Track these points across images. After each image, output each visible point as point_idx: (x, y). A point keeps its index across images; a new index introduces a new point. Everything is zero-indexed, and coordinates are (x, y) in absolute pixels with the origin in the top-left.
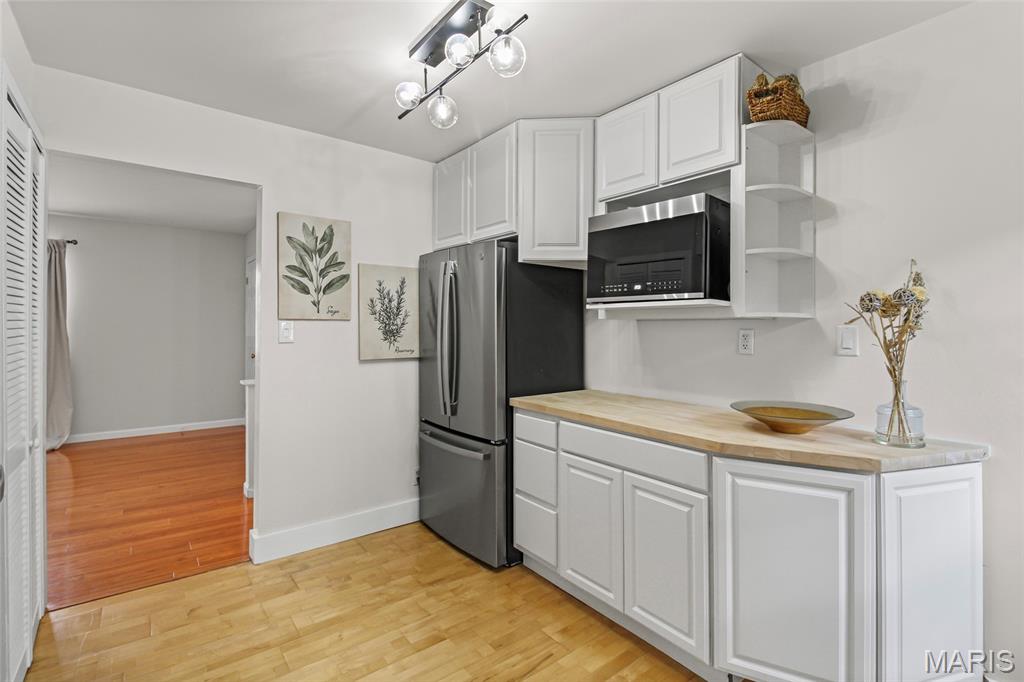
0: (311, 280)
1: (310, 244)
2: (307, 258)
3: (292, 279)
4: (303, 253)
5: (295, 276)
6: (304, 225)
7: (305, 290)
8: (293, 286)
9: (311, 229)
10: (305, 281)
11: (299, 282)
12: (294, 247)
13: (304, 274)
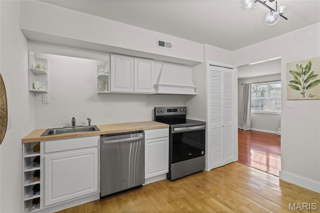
0: (301, 85)
1: (300, 71)
2: (298, 77)
3: (292, 85)
4: (296, 75)
5: (293, 84)
6: (297, 65)
7: (298, 89)
8: (292, 88)
9: (300, 66)
10: (298, 85)
11: (295, 86)
12: (292, 74)
13: (297, 83)
